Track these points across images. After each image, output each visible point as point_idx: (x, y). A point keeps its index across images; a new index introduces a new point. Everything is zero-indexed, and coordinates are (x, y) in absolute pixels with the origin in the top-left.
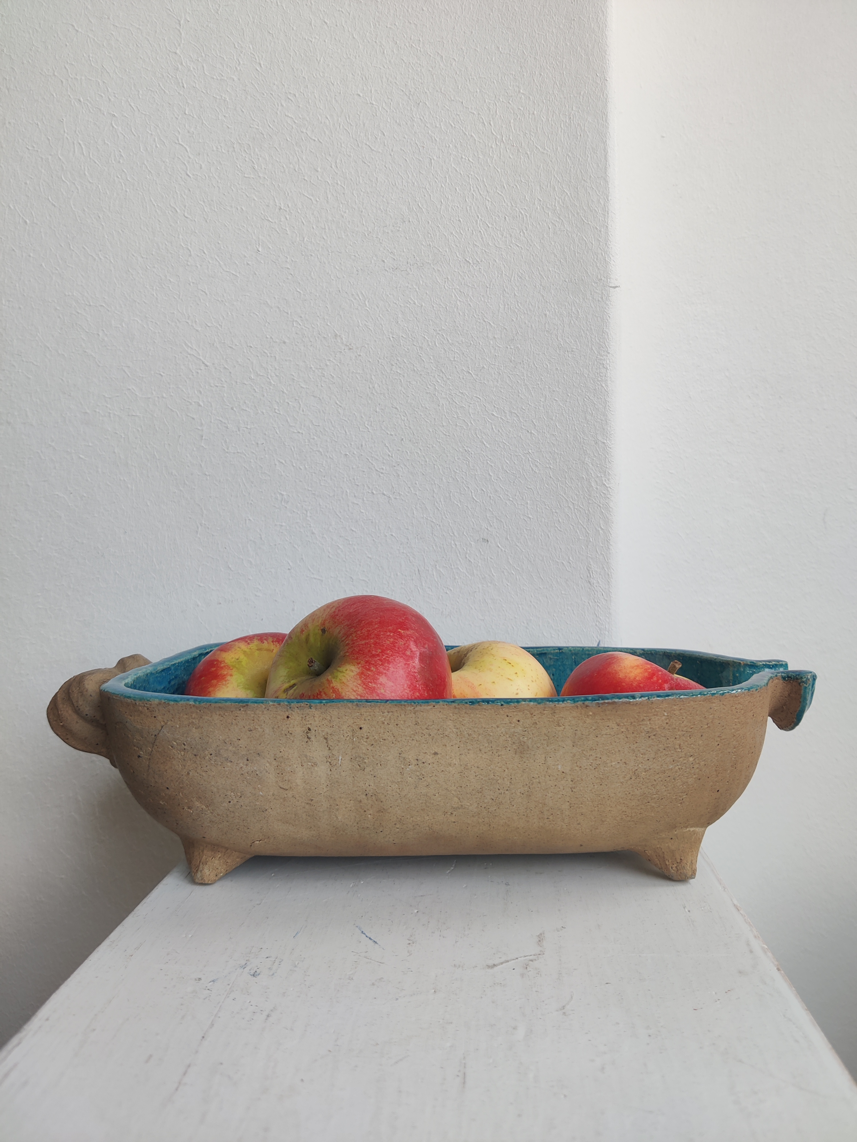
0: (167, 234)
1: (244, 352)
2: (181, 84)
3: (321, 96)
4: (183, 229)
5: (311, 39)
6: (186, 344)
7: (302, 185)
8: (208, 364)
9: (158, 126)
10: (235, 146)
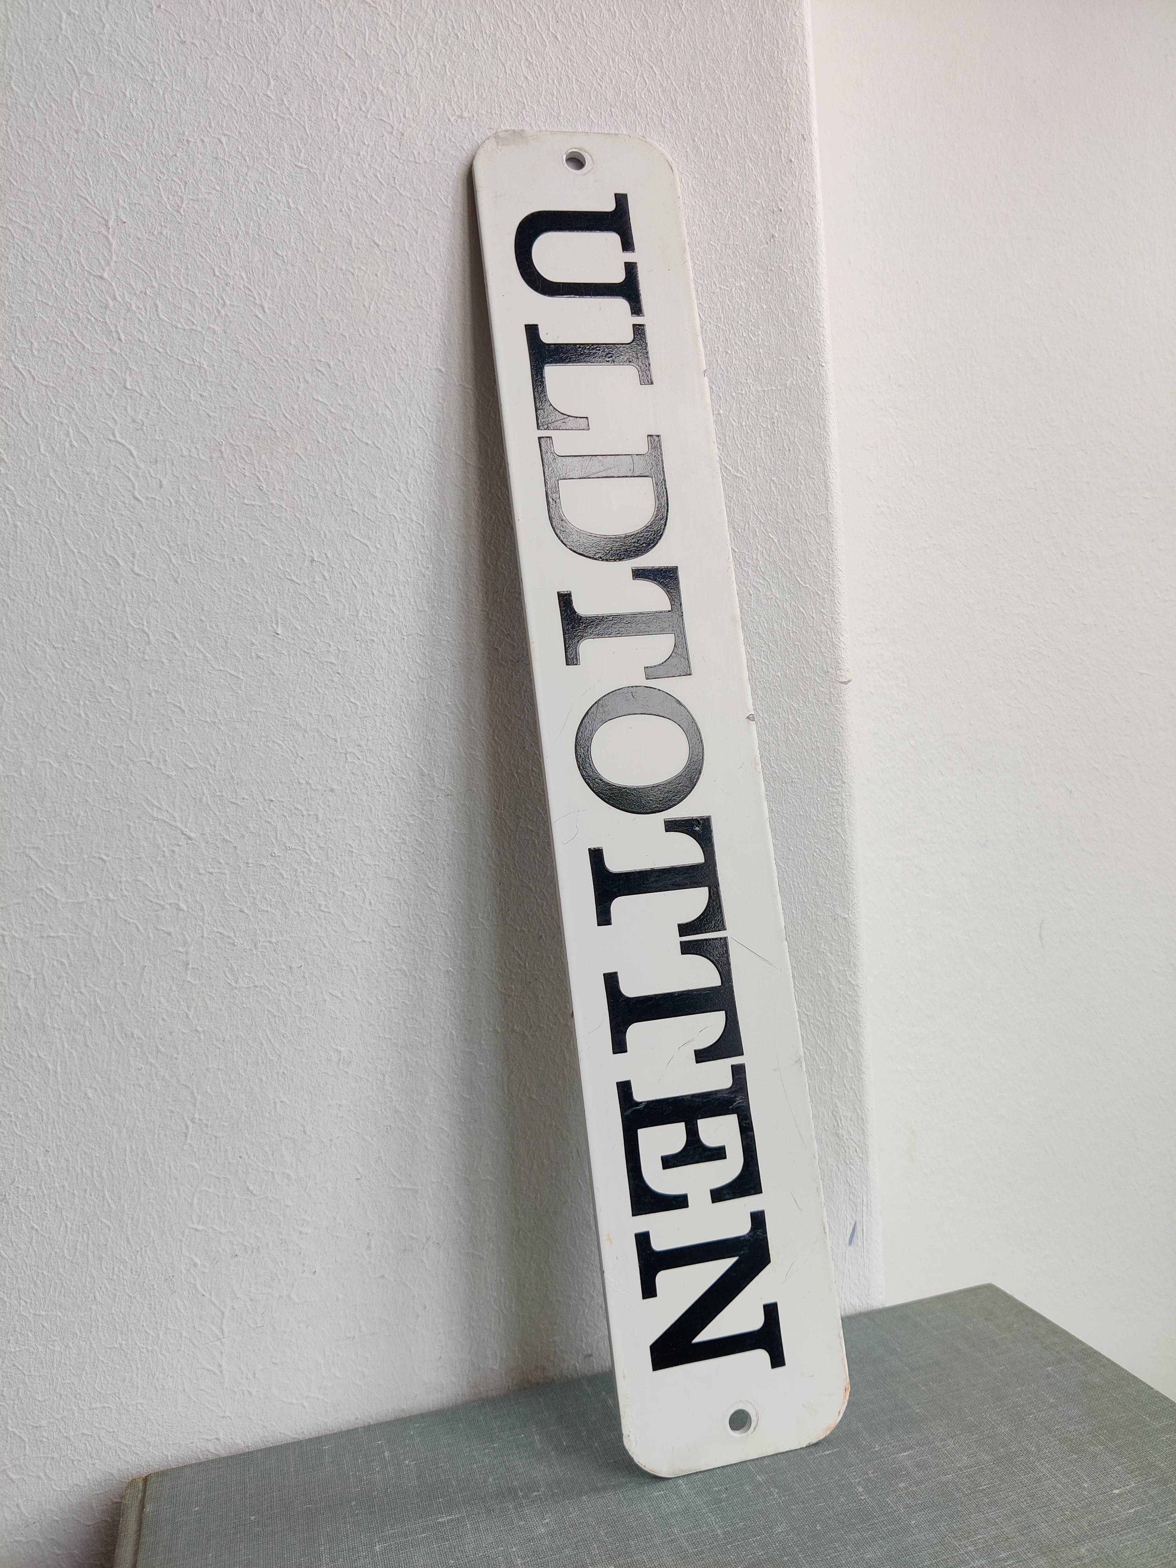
0: (101, 605)
1: (259, 811)
2: (114, 334)
3: (374, 369)
4: (133, 596)
5: (352, 270)
6: (149, 803)
7: (349, 520)
8: (193, 835)
9: (73, 409)
10: (223, 449)
